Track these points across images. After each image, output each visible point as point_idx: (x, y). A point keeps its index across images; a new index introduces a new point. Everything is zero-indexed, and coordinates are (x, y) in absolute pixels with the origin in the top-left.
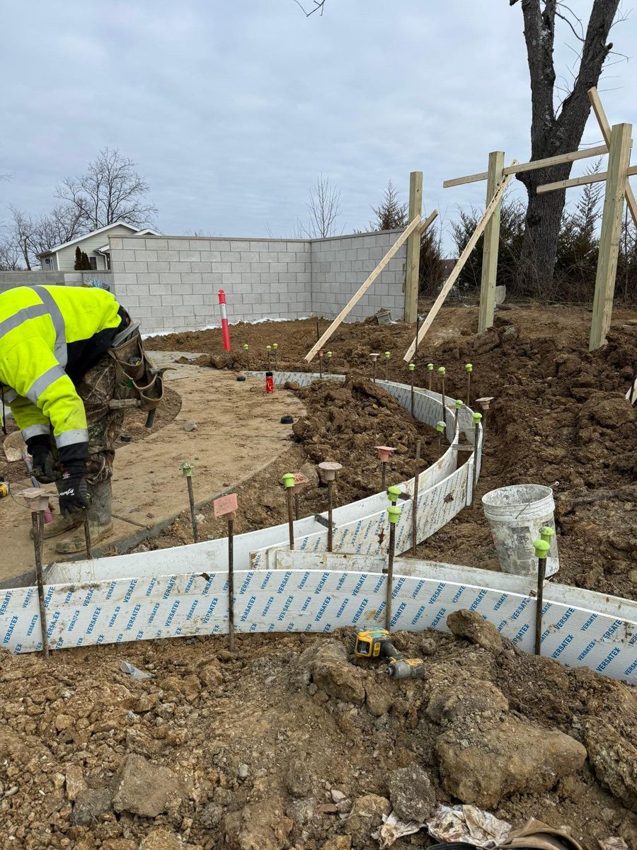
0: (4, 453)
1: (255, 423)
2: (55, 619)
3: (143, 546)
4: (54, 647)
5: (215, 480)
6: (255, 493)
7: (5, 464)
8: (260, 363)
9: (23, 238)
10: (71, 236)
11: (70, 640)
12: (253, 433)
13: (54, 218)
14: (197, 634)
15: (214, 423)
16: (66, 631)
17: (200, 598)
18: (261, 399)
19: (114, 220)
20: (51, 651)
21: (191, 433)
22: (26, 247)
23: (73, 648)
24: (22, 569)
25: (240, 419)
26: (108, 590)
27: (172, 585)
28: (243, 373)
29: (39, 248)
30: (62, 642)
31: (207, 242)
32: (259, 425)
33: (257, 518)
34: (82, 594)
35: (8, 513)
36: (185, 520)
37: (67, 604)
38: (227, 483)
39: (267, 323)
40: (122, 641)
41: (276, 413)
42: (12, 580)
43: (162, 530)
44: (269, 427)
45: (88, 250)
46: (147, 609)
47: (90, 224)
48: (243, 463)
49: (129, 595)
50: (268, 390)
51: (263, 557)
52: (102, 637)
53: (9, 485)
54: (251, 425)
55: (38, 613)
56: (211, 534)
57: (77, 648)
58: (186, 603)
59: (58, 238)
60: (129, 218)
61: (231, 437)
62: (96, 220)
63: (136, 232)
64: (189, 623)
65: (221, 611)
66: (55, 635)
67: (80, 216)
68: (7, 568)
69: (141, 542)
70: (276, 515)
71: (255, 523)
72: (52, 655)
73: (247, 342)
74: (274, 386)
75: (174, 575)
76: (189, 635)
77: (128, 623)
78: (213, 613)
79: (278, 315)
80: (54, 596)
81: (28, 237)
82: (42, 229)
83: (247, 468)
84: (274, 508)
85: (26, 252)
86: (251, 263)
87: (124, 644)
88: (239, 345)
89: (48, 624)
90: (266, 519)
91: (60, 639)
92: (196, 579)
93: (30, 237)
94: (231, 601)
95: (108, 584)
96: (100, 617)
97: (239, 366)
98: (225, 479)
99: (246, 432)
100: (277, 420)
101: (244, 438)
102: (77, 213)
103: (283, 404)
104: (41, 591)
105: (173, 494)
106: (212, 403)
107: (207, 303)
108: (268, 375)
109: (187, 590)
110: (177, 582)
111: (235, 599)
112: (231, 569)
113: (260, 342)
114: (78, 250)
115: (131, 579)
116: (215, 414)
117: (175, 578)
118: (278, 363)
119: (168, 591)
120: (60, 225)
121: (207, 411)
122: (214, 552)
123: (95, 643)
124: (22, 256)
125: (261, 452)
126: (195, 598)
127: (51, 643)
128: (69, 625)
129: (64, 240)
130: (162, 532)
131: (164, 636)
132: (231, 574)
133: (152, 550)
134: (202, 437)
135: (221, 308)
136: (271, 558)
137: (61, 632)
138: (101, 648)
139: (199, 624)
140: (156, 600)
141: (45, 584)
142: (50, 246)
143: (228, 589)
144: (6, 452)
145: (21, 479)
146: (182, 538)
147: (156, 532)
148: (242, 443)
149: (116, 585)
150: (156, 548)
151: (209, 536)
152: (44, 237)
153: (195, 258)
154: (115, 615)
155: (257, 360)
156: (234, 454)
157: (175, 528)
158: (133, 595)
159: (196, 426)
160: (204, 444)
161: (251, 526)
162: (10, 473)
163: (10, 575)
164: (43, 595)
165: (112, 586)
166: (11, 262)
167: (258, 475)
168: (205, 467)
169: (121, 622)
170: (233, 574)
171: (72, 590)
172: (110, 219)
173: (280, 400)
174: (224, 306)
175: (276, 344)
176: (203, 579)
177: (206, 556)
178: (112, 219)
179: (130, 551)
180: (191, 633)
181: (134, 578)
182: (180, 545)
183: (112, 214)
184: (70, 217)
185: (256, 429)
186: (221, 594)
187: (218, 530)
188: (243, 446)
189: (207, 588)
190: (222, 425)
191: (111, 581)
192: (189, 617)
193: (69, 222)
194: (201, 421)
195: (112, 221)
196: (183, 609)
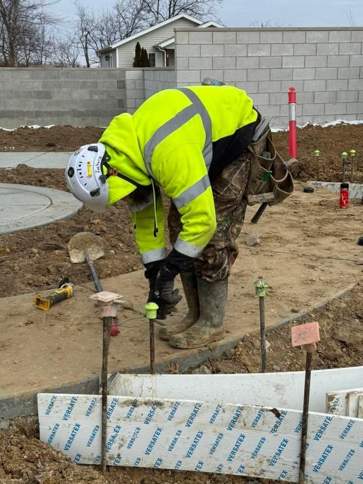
0: (69, 253)
1: (326, 242)
2: (115, 433)
3: (205, 367)
4: (111, 463)
5: (281, 304)
6: (328, 324)
7: (70, 265)
8: (332, 173)
9: (84, 34)
10: (131, 31)
11: (129, 458)
12: (325, 254)
13: (116, 12)
14: (261, 476)
15: (279, 239)
16: (124, 448)
17: (269, 436)
18: (332, 214)
19: (176, 13)
20: (108, 467)
21: (252, 248)
22: (86, 43)
23: (130, 468)
24: (86, 375)
25: (309, 236)
26: (170, 410)
27: (238, 415)
28: (310, 184)
29: (99, 44)
30: (120, 458)
31: (280, 34)
32: (332, 245)
33: (331, 353)
34: (144, 410)
35: (72, 316)
36: (250, 345)
37: (128, 419)
38: (296, 309)
39: (341, 126)
40: (180, 468)
41: (353, 232)
42: (76, 385)
43: (224, 353)
44: (343, 248)
45: (147, 46)
46: (209, 438)
47: (151, 17)
48: (314, 287)
49: (192, 419)
50: (341, 204)
51: (342, 401)
52: (161, 461)
53: (73, 287)
54: (321, 244)
55: (99, 423)
56: (277, 364)
57: (134, 468)
58: (252, 439)
59: (118, 33)
60: (192, 10)
61: (298, 255)
62: (158, 13)
63: (198, 25)
64: (253, 462)
65: (291, 455)
66: (113, 450)
67: (141, 9)
68: (72, 372)
69: (203, 363)
70: (354, 353)
71: (328, 359)
72: (109, 471)
73: (315, 148)
74: (349, 200)
75: (241, 406)
76: (253, 476)
77: (188, 450)
78: (281, 456)
79: (355, 116)
80: (117, 408)
81: (89, 33)
82: (103, 24)
83: (318, 294)
84: (351, 344)
85: (86, 48)
86: (327, 56)
87: (182, 472)
88: (306, 151)
89: (109, 437)
90: (341, 356)
91: (119, 455)
92: (266, 413)
93: (91, 33)
94: (304, 446)
95: (172, 403)
96: (160, 438)
97: (306, 175)
98: (294, 304)
99: (316, 252)
100: (354, 240)
101: (314, 258)
102: (139, 6)
103: (360, 222)
104: (104, 401)
105: (236, 314)
106: (276, 216)
107: (273, 102)
108: (343, 186)
109: (254, 425)
110: (244, 413)
111: (308, 445)
112: (306, 409)
113: (332, 148)
114: (138, 46)
115: (196, 402)
116: (279, 229)
117: (241, 409)
118: (354, 173)
119: (234, 422)
120: (121, 19)
121: (271, 225)
122: (283, 386)
123: (152, 466)
124: (82, 52)
125: (334, 277)
126: (263, 435)
127: (109, 458)
128: (128, 442)
129: (123, 35)
130: (224, 354)
131: (225, 471)
132: (305, 416)
133: (213, 373)
134: (266, 253)
135: (290, 109)
136: (352, 404)
137: (119, 448)
138: (158, 473)
139: (265, 465)
140: (220, 430)
141: (109, 394)
142: (109, 42)
143: (300, 432)
144: (70, 253)
145: (83, 282)
146: (245, 365)
147: (217, 354)
148: (311, 263)
149: (179, 406)
150: (217, 371)
151: (275, 367)
152: (104, 33)
153: (264, 53)
154: (176, 439)
155: (327, 169)
156: (302, 276)
157: (239, 353)
158: (196, 420)
159: (258, 240)
160: (269, 262)
161: (323, 363)
162: (74, 274)
163: (75, 380)
164: (106, 406)
165: (175, 406)
166: (71, 59)
167: (331, 303)
168: (270, 288)
169: (182, 448)
170: (307, 415)
171: (135, 404)
172: (171, 12)
173: (356, 218)
174: (293, 105)
175: (353, 151)
176: (272, 415)
177: (274, 389)
178: (174, 11)
179: (190, 371)
180: (255, 474)
181: (198, 402)
182: (243, 373)
183: (174, 6)
184: (131, 10)
185: (328, 250)
186: (292, 436)
187: (286, 361)
188: (313, 267)
189: (276, 426)
190: (288, 242)
191: (174, 400)
192: (254, 455)
193: (131, 15)
194: (264, 236)
195: (173, 14)
196: (249, 445)
